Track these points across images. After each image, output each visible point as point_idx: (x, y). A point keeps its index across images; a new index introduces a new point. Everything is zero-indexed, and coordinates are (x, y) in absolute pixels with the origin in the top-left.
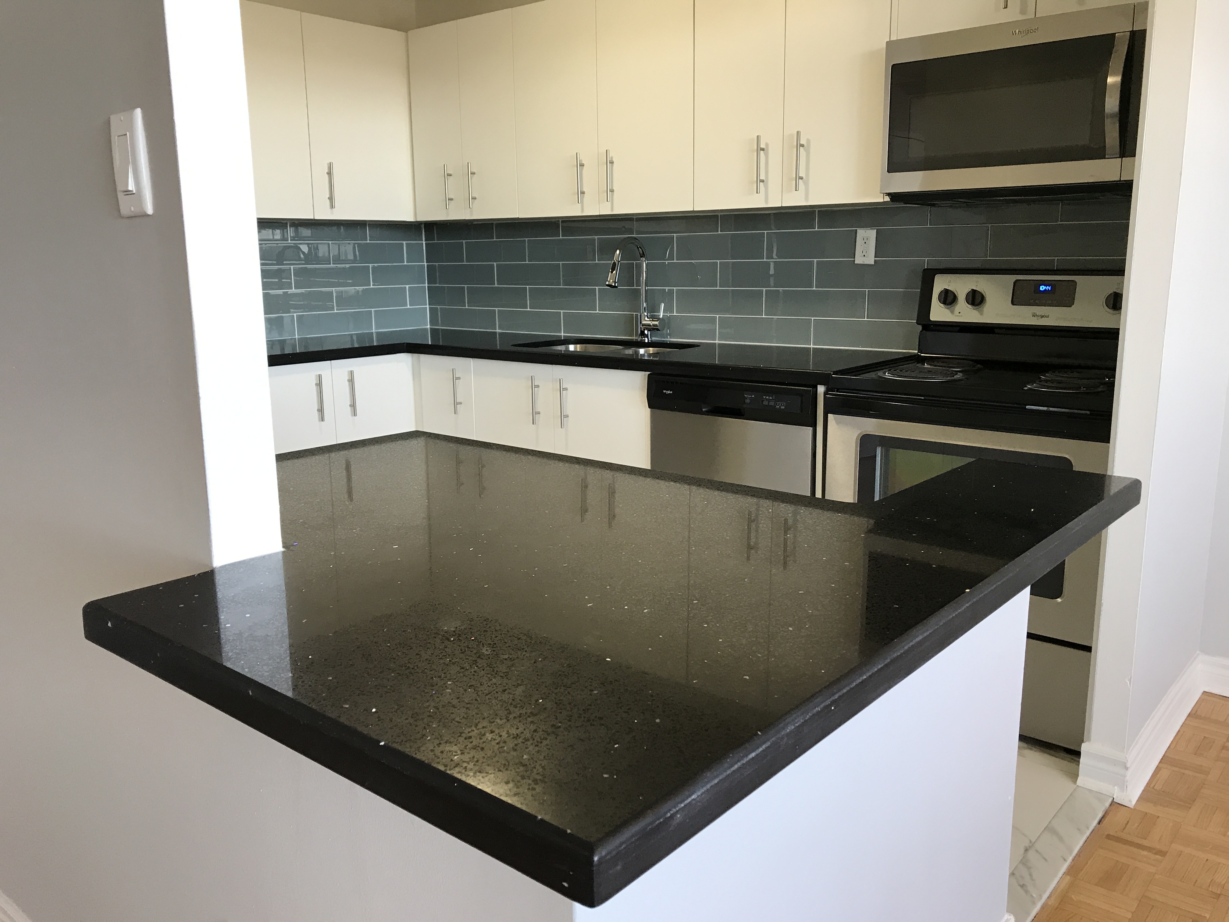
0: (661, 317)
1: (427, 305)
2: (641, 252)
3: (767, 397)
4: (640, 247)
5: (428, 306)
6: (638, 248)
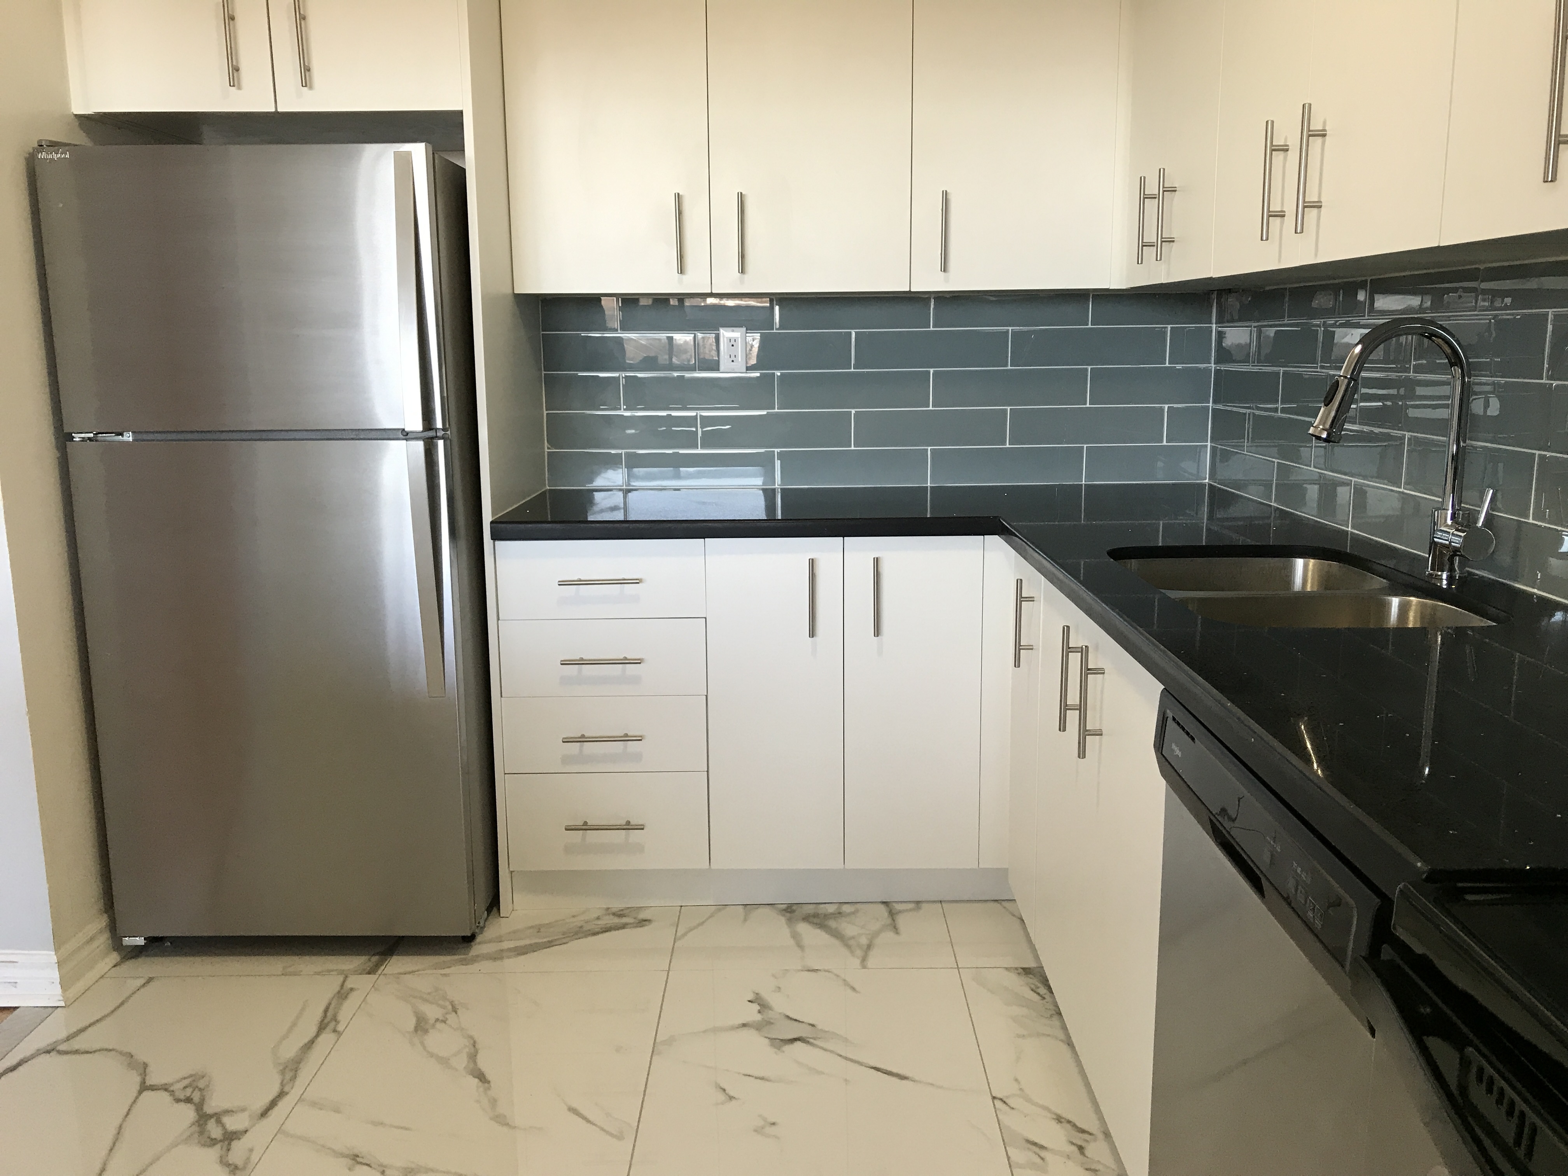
1: (1207, 442)
5: (1209, 444)
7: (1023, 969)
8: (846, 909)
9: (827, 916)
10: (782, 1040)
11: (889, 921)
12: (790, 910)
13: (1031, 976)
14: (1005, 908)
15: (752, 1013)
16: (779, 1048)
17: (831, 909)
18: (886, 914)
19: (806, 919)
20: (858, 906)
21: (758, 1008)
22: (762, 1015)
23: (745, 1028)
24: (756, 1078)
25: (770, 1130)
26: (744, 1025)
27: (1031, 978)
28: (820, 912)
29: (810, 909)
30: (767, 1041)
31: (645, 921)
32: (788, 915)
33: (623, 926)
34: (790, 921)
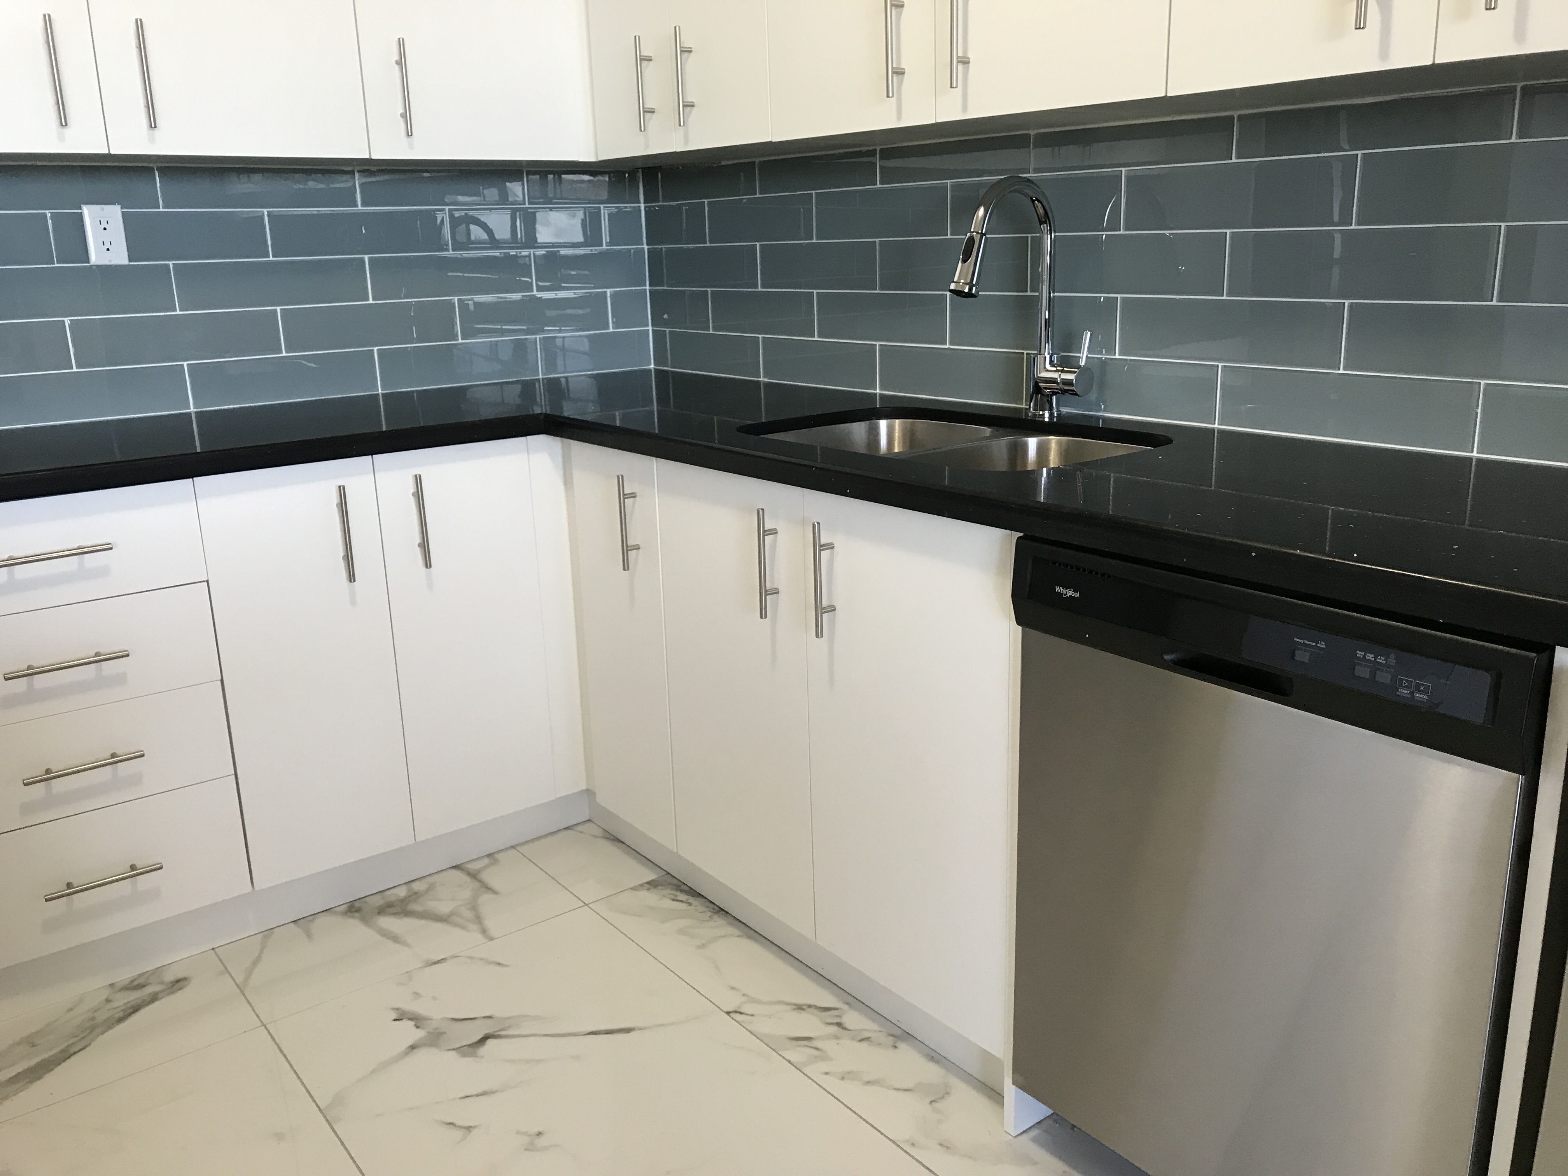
0: (1083, 363)
1: (648, 326)
2: (1041, 211)
3: (1370, 657)
4: (1037, 199)
5: (650, 328)
6: (1033, 201)
7: (648, 883)
8: (417, 887)
9: (404, 901)
10: (469, 1046)
11: (477, 884)
12: (353, 909)
13: (660, 887)
14: (582, 832)
15: (409, 1033)
16: (474, 1055)
17: (402, 892)
18: (468, 879)
19: (383, 910)
20: (430, 880)
21: (412, 1023)
22: (423, 1028)
23: (415, 1051)
24: (477, 1095)
25: (541, 1142)
26: (413, 1047)
27: (662, 889)
28: (393, 899)
29: (378, 901)
30: (453, 1053)
31: (178, 981)
32: (357, 915)
33: (154, 998)
34: (365, 920)
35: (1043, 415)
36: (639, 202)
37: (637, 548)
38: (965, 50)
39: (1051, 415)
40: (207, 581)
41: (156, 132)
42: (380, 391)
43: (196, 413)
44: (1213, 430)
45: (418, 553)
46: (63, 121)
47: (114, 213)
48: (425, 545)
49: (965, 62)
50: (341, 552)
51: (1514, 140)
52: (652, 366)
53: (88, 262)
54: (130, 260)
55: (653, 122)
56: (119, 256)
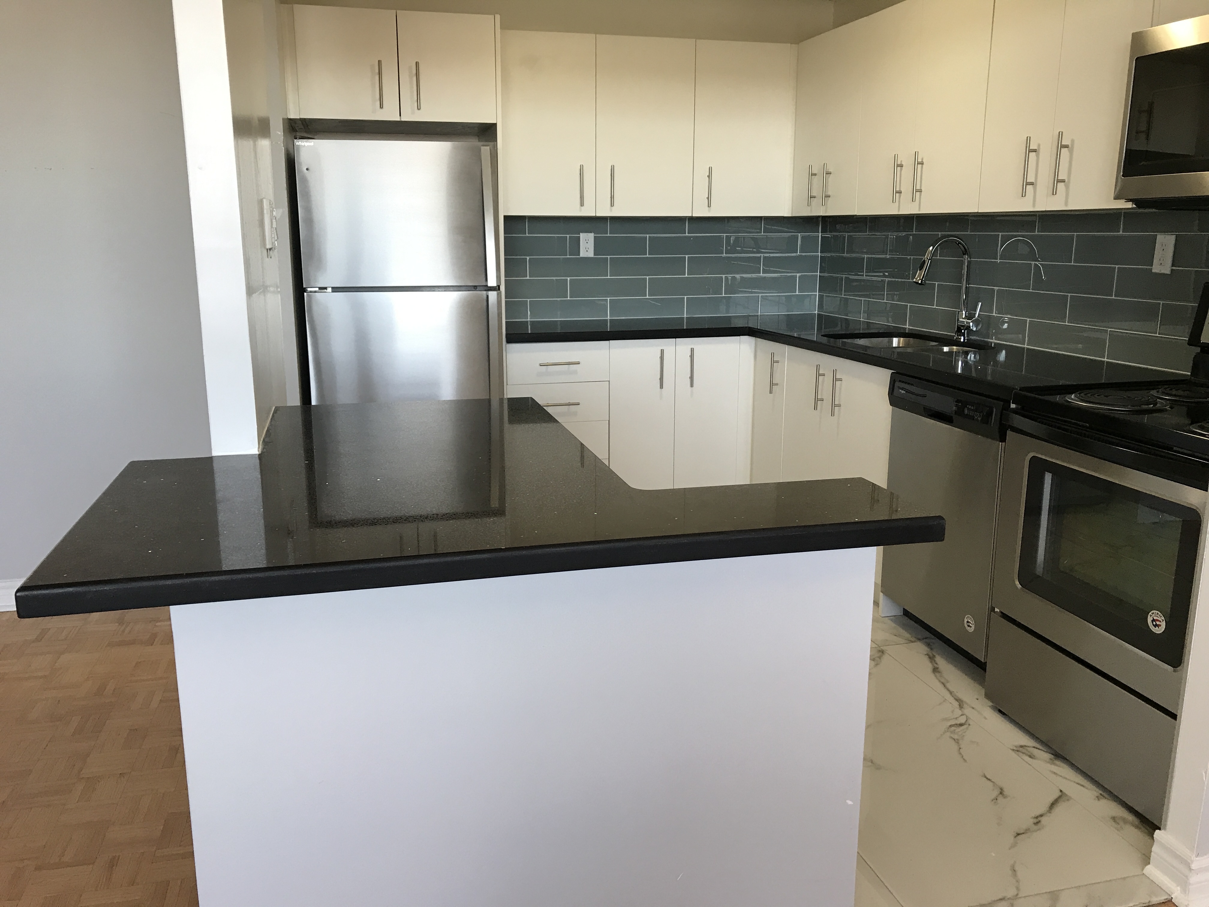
0: (976, 316)
2: (963, 249)
3: (970, 407)
4: (960, 244)
6: (958, 245)
35: (961, 338)
36: (819, 232)
37: (777, 384)
38: (921, 186)
39: (964, 339)
40: (609, 381)
41: (613, 208)
42: (685, 316)
43: (610, 319)
44: (1024, 348)
45: (689, 380)
46: (582, 204)
47: (591, 236)
48: (692, 378)
49: (920, 191)
50: (659, 377)
51: (1121, 233)
52: (817, 312)
53: (579, 256)
54: (595, 255)
55: (814, 202)
56: (591, 254)
